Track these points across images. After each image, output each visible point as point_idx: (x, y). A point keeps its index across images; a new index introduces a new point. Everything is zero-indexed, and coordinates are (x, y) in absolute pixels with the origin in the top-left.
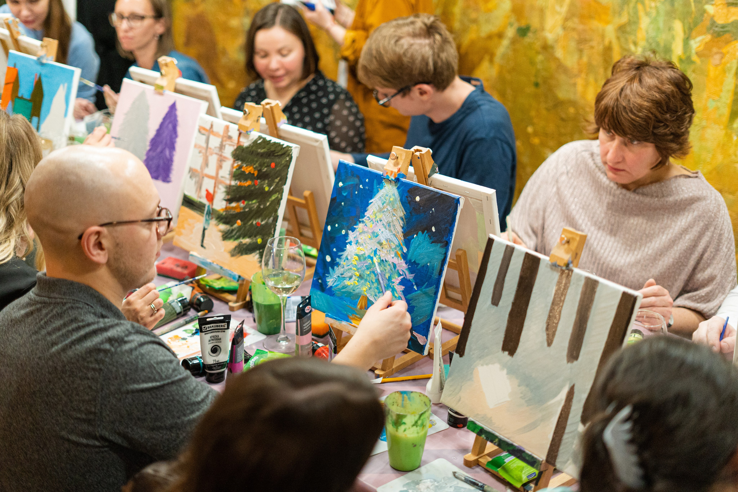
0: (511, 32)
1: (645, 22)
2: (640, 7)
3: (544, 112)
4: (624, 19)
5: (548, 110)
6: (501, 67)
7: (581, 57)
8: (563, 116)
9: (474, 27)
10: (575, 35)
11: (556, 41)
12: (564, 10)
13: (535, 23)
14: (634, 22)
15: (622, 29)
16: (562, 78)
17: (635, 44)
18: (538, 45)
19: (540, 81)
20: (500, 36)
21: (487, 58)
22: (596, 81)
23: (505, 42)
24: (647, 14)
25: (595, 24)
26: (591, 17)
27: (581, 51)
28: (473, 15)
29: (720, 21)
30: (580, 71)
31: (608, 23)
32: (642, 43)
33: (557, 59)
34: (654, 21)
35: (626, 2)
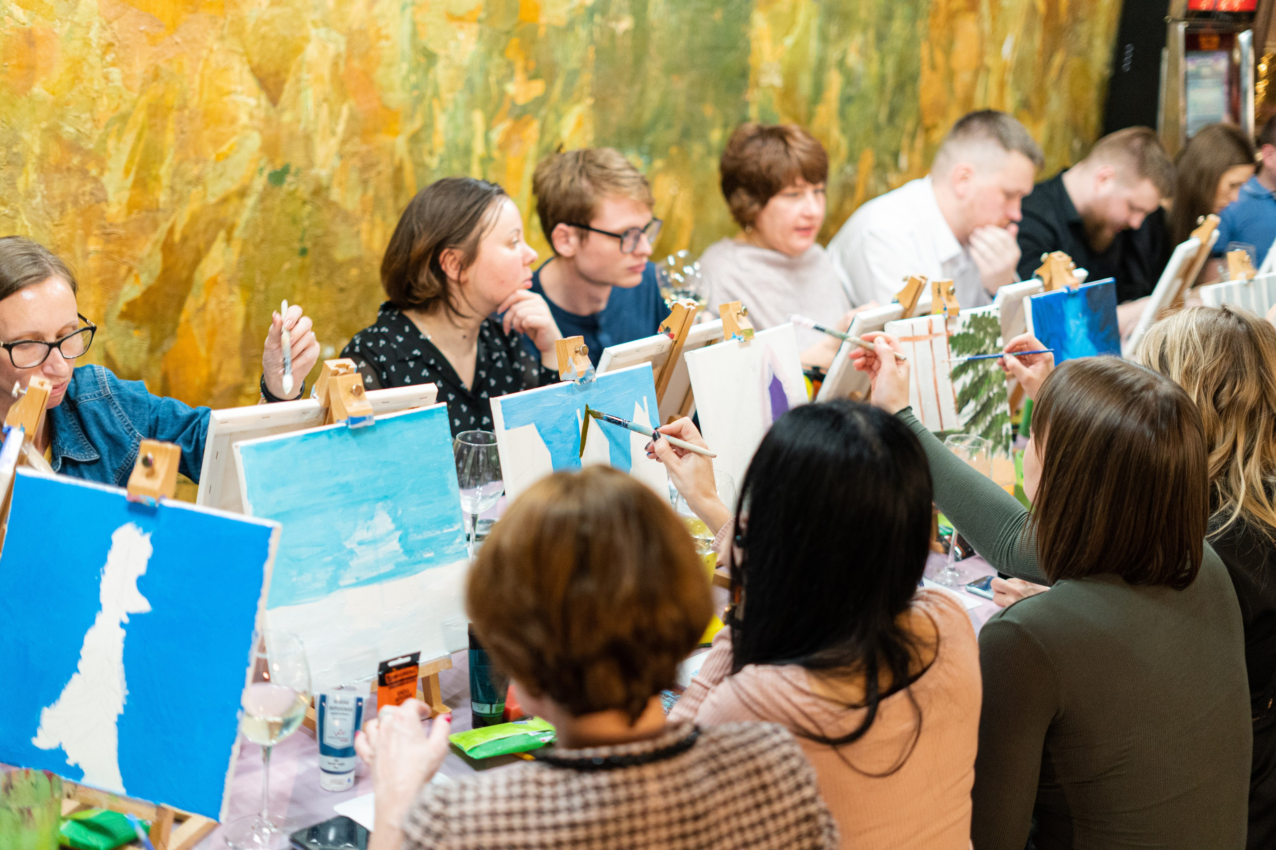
0: (259, 183)
1: (441, 122)
2: (435, 103)
3: (314, 289)
4: (417, 123)
5: (319, 284)
6: (245, 242)
7: (365, 190)
8: (342, 285)
9: (196, 191)
10: (356, 162)
11: (331, 178)
12: (341, 128)
13: (297, 159)
14: (428, 125)
15: (415, 139)
16: (341, 229)
17: (431, 153)
18: (304, 191)
19: (308, 244)
20: (242, 193)
21: (222, 234)
22: (384, 218)
23: (251, 201)
24: (444, 110)
25: (383, 139)
26: (376, 131)
27: (365, 182)
28: (194, 171)
29: (521, 101)
30: (364, 211)
31: (397, 133)
32: (440, 150)
33: (334, 204)
34: (452, 118)
35: (419, 99)
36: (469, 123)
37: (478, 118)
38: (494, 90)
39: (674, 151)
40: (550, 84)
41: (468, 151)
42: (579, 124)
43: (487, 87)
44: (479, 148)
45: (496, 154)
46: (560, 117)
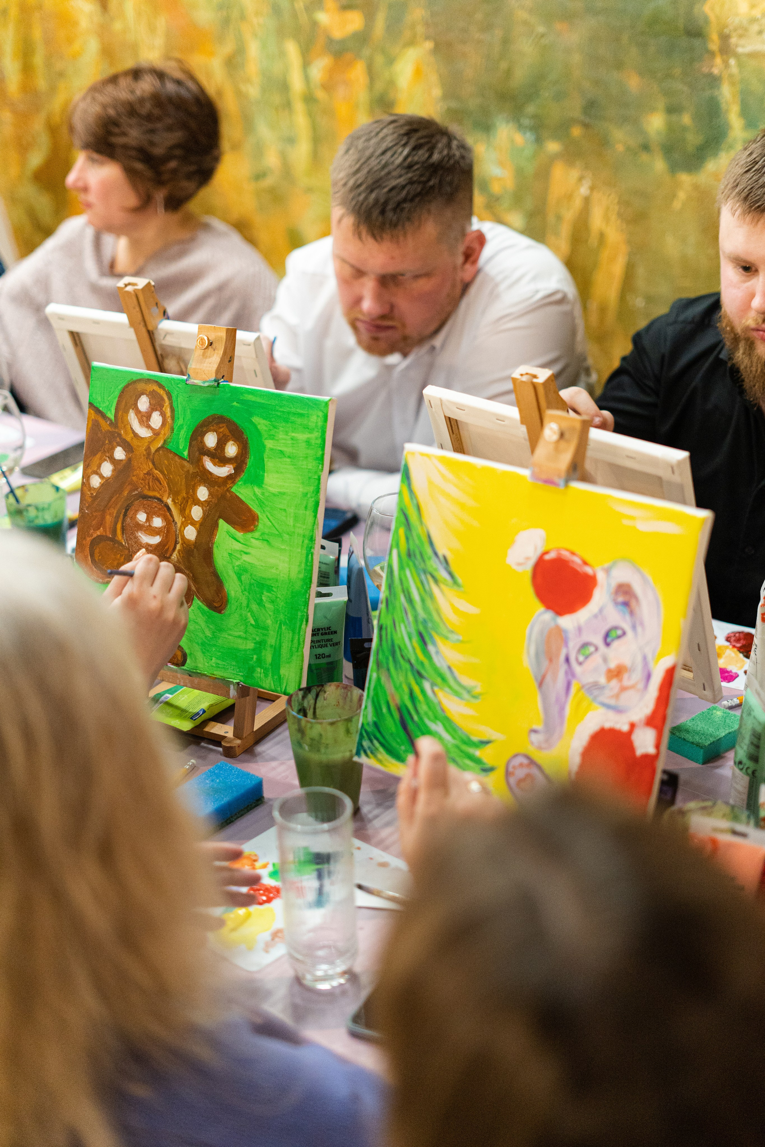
2: (244, 26)
14: (240, 51)
15: (231, 62)
17: (249, 82)
24: (254, 36)
29: (337, 35)
31: (212, 55)
32: (257, 79)
34: (265, 45)
35: (226, 21)
36: (282, 54)
37: (292, 49)
38: (304, 18)
39: (576, 131)
40: (370, 18)
41: (284, 87)
42: (418, 72)
43: (295, 15)
44: (297, 83)
45: (320, 94)
46: (391, 61)
